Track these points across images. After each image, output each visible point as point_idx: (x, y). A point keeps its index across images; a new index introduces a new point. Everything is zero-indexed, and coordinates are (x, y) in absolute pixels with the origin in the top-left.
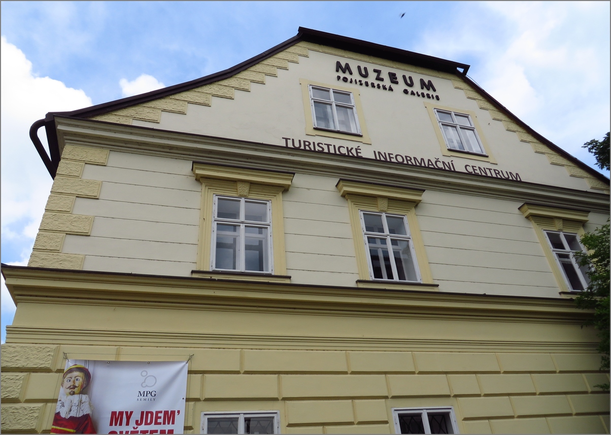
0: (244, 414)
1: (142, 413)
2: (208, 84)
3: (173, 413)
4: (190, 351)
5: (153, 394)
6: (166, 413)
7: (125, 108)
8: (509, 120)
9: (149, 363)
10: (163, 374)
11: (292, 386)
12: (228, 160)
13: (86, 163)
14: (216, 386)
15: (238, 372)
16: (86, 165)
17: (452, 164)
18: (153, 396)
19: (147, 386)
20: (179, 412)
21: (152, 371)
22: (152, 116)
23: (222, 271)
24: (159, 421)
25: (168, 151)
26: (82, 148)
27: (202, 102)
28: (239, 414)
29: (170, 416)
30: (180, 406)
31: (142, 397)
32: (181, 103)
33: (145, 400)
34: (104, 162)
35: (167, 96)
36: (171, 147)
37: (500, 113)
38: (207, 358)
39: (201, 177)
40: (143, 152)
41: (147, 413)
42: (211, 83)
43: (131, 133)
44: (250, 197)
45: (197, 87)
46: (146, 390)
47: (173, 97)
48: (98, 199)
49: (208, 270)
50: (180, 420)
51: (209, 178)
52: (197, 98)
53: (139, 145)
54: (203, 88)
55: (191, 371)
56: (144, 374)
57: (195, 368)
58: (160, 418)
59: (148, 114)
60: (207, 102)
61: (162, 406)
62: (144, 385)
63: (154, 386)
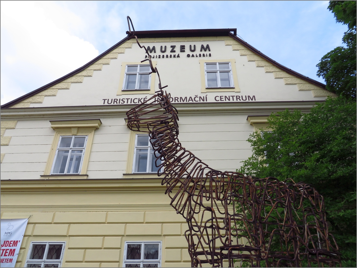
0: (49, 242)
1: (5, 241)
2: (70, 77)
3: (17, 241)
4: (31, 214)
5: (10, 234)
6: (14, 241)
7: (28, 98)
8: (262, 59)
9: (12, 220)
10: (17, 224)
11: (75, 229)
12: (71, 117)
13: (6, 129)
14: (40, 230)
15: (51, 223)
16: (7, 130)
17: (206, 97)
18: (11, 234)
19: (9, 230)
20: (19, 241)
21: (13, 223)
22: (39, 100)
23: (55, 175)
24: (11, 245)
25: (42, 117)
26: (6, 121)
27: (65, 87)
28: (47, 242)
29: (15, 243)
30: (21, 239)
31: (6, 235)
32: (55, 90)
33: (7, 236)
34: (13, 127)
35: (48, 88)
36: (44, 115)
37: (255, 56)
38: (38, 217)
39: (55, 128)
40: (32, 119)
41: (7, 241)
42: (72, 76)
43: (25, 111)
44: (78, 135)
45: (65, 80)
46: (8, 231)
47: (51, 88)
48: (8, 145)
49: (49, 175)
50: (19, 245)
51: (59, 128)
52: (63, 86)
53: (30, 116)
54: (67, 79)
55: (29, 223)
56: (9, 224)
57: (31, 221)
58: (11, 244)
59: (37, 99)
60: (68, 87)
61: (13, 238)
62: (8, 229)
63: (11, 230)
